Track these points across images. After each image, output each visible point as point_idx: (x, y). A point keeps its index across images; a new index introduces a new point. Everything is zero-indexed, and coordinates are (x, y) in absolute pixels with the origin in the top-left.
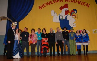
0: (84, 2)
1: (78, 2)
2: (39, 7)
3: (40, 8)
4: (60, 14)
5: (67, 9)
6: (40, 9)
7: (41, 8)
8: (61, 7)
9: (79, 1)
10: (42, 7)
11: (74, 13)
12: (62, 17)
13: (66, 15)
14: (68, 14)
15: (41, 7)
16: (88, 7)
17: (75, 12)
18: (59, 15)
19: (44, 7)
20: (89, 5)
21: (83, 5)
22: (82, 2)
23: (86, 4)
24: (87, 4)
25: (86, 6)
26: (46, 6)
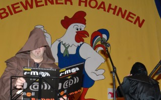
0: (130, 13)
1: (115, 10)
5: (81, 26)
6: (2, 18)
8: (66, 17)
9: (116, 7)
11: (102, 38)
12: (67, 48)
13: (79, 44)
14: (83, 41)
15: (5, 12)
16: (140, 25)
19: (16, 12)
20: (143, 21)
21: (127, 19)
22: (126, 11)
23: (135, 18)
24: (138, 19)
25: (135, 23)
26: (21, 11)
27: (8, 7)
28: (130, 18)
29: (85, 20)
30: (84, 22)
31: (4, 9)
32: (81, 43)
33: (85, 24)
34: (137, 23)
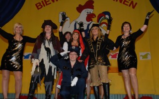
2: (36, 5)
3: (37, 7)
4: (77, 20)
5: (90, 11)
6: (38, 9)
7: (40, 7)
8: (80, 5)
10: (42, 4)
11: (105, 18)
13: (89, 23)
14: (92, 20)
15: (40, 5)
16: (134, 7)
17: (107, 16)
18: (74, 23)
19: (47, 5)
20: (136, 4)
21: (124, 3)
23: (130, 2)
24: (132, 2)
25: (130, 6)
26: (50, 3)
27: (42, 2)
28: (126, 3)
29: (93, 6)
30: (92, 7)
31: (40, 3)
32: (91, 22)
33: (93, 9)
34: (131, 6)
